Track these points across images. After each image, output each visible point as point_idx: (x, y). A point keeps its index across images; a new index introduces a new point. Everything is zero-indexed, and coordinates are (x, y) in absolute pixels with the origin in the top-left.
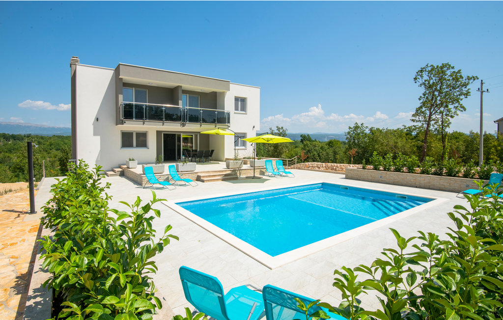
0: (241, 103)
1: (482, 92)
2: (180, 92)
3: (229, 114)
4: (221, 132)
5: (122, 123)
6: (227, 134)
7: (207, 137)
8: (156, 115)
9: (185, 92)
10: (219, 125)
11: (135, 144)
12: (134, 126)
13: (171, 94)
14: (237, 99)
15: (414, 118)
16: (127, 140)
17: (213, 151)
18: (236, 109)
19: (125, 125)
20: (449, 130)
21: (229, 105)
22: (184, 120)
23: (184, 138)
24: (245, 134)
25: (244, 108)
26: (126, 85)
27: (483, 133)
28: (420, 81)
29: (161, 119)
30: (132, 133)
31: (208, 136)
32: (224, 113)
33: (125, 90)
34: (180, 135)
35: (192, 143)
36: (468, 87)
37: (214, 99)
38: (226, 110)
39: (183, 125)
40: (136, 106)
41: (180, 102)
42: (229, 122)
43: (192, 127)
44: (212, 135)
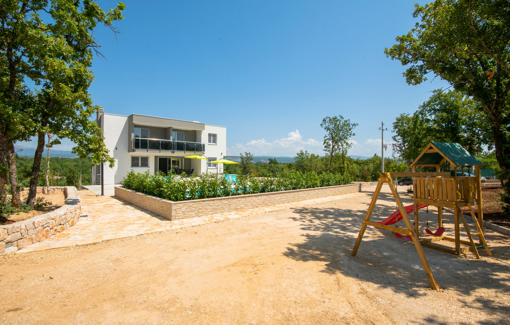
0: (213, 138)
1: (383, 130)
2: (171, 130)
3: (204, 145)
4: (198, 157)
5: (134, 151)
6: (202, 159)
7: (189, 161)
8: (155, 146)
9: (174, 130)
10: (197, 153)
11: (140, 165)
12: (140, 153)
13: (165, 132)
14: (210, 135)
15: (326, 149)
16: (135, 162)
17: (193, 170)
18: (210, 141)
19: (135, 152)
20: (348, 155)
21: (204, 139)
22: (174, 149)
23: (173, 161)
24: (216, 158)
25: (215, 141)
26: (136, 126)
27: (384, 158)
28: (324, 126)
29: (159, 149)
30: (138, 158)
31: (190, 159)
32: (200, 144)
33: (136, 129)
34: (170, 159)
35: (179, 165)
36: (351, 130)
37: (194, 135)
38: (202, 143)
39: (173, 153)
40: (141, 140)
41: (171, 138)
42: (204, 151)
43: (179, 154)
44: (193, 159)
